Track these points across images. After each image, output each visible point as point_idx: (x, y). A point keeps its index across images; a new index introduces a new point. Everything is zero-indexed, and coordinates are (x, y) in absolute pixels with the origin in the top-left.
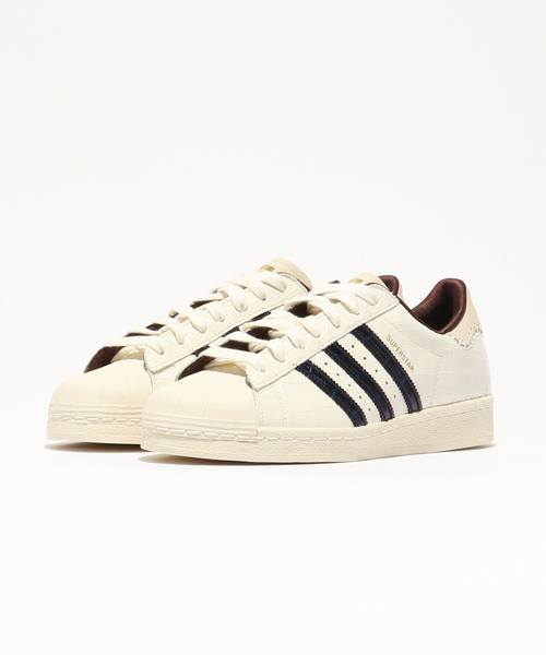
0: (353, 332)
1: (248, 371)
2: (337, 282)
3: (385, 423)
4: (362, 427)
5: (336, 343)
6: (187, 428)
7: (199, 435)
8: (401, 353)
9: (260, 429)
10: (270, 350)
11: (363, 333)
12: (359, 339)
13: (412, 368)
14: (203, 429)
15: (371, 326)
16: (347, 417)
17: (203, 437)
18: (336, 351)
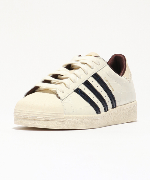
0: (92, 76)
1: (58, 92)
2: (80, 56)
3: (106, 112)
4: (99, 114)
5: (87, 81)
6: (37, 116)
7: (42, 119)
8: (109, 84)
9: (65, 116)
10: (64, 84)
11: (96, 76)
12: (95, 79)
13: (113, 90)
14: (43, 116)
15: (98, 73)
16: (94, 110)
17: (43, 119)
18: (87, 84)
